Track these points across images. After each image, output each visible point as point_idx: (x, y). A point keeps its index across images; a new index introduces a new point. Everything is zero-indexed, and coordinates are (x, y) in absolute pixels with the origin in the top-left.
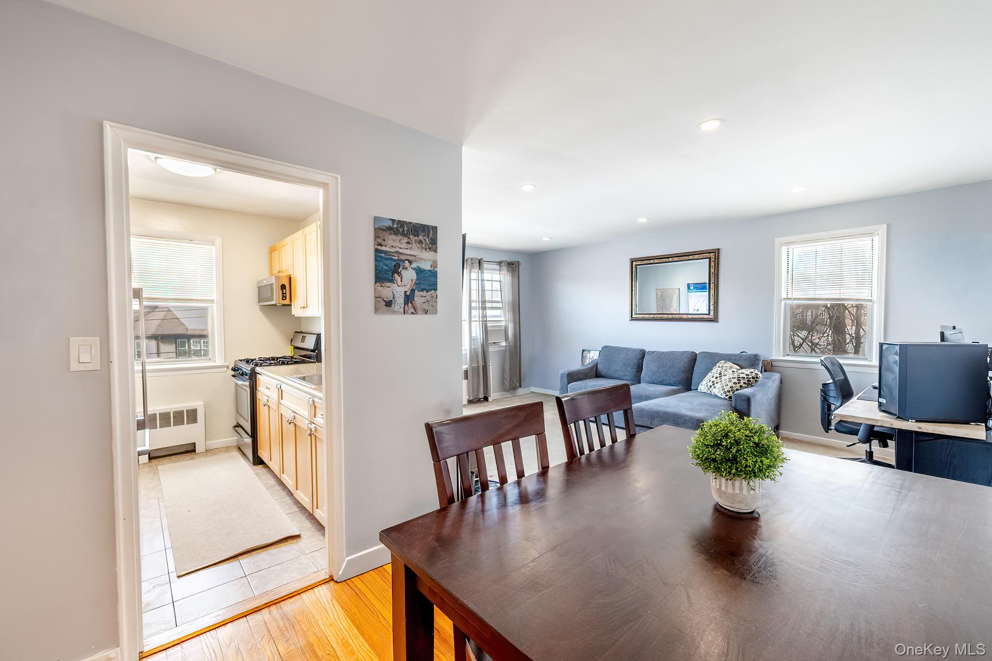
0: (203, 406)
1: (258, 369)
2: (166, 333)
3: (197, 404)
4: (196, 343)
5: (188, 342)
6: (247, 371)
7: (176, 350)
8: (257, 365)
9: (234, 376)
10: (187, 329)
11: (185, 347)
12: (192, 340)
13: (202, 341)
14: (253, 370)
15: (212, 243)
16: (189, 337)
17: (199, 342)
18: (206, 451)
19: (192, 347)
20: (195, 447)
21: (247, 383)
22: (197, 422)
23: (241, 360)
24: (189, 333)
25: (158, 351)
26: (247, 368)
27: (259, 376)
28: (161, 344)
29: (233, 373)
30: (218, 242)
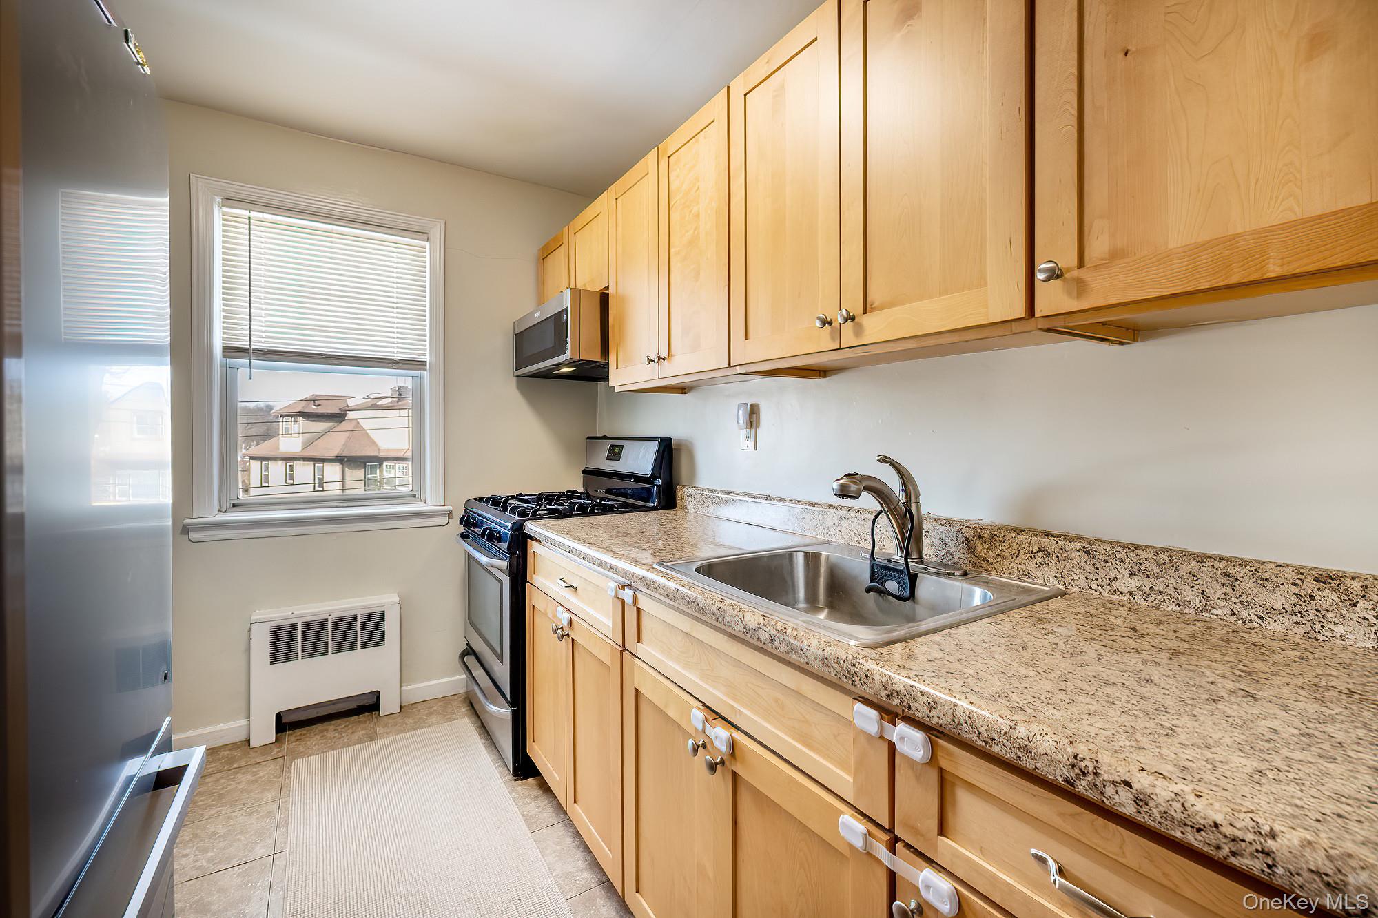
0: (398, 606)
1: (531, 527)
2: (354, 455)
3: (384, 599)
4: (390, 468)
5: (380, 465)
6: (503, 530)
7: (365, 478)
8: (523, 514)
9: (463, 536)
10: (379, 450)
11: (376, 474)
12: (384, 465)
13: (397, 465)
14: (518, 530)
15: (423, 234)
16: (380, 460)
17: (394, 467)
18: (401, 707)
19: (385, 473)
20: (378, 698)
21: (504, 564)
22: (383, 644)
23: (480, 500)
24: (382, 454)
25: (343, 479)
26: (502, 523)
27: (533, 547)
28: (347, 469)
29: (461, 529)
30: (437, 232)
